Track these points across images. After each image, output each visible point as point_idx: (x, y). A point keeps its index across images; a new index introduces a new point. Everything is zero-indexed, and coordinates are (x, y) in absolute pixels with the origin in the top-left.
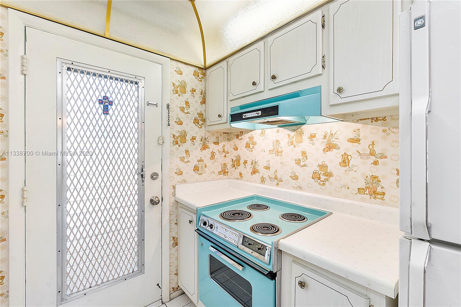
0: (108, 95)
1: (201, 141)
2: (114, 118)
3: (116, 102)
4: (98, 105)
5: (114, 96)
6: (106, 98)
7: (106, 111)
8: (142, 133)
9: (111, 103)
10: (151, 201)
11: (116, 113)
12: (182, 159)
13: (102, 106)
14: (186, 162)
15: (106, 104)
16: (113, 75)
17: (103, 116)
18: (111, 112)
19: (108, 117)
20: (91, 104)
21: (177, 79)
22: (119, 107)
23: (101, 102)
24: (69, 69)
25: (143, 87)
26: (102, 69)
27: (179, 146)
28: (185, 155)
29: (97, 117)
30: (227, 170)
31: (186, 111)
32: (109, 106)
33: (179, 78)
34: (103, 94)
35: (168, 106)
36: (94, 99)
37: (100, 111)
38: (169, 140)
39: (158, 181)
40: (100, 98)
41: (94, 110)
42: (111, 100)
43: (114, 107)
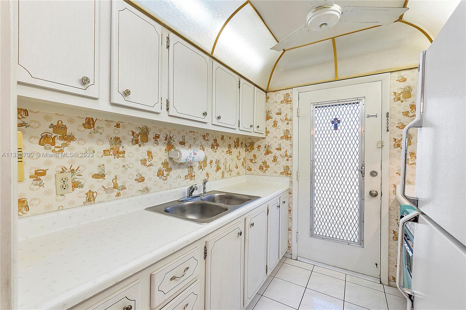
0: (337, 117)
2: (341, 131)
3: (343, 120)
4: (332, 124)
5: (341, 117)
6: (336, 119)
7: (336, 128)
8: (362, 138)
9: (339, 122)
10: (371, 193)
11: (343, 127)
13: (334, 124)
14: (411, 164)
15: (336, 123)
16: (340, 103)
17: (334, 131)
18: (339, 128)
19: (337, 131)
20: (327, 125)
21: (399, 87)
22: (345, 124)
23: (333, 122)
24: (316, 107)
25: (364, 105)
26: (334, 102)
28: (409, 157)
29: (331, 132)
31: (411, 114)
32: (338, 124)
34: (334, 117)
35: (388, 113)
36: (329, 121)
37: (333, 128)
38: (388, 143)
39: (377, 179)
40: (333, 120)
41: (329, 128)
42: (339, 119)
43: (341, 124)
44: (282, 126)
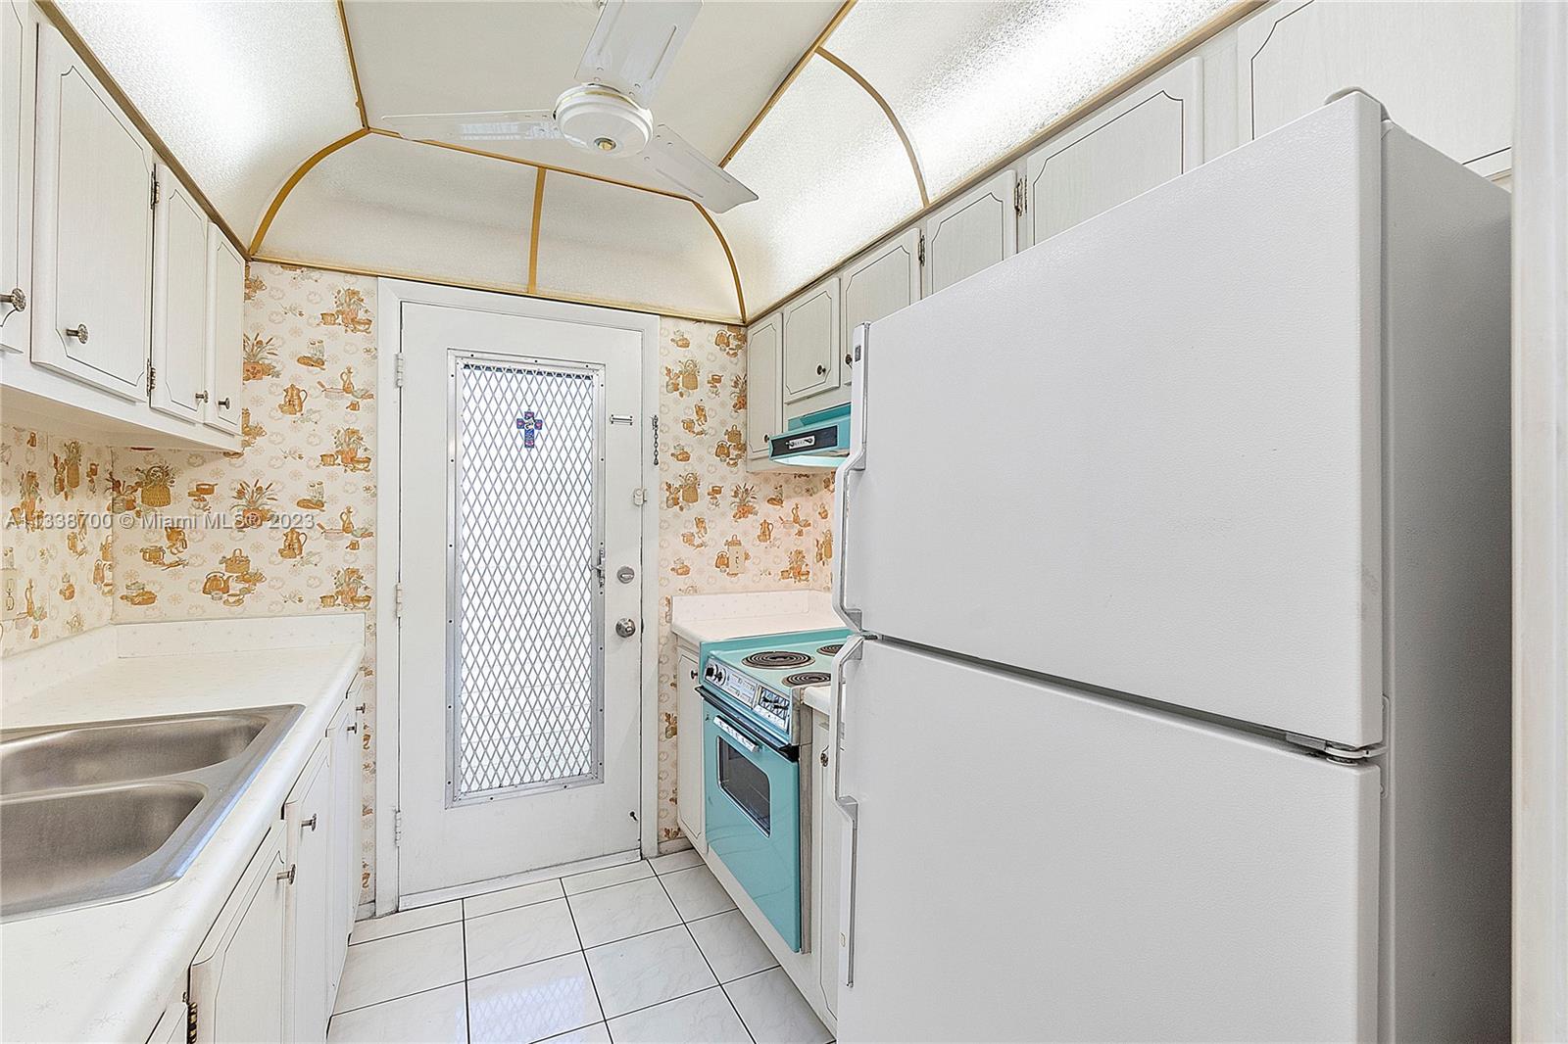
0: (534, 409)
1: (735, 496)
2: (544, 454)
3: (549, 421)
4: (517, 430)
5: (544, 409)
6: (529, 415)
7: (529, 443)
8: (599, 476)
9: (539, 425)
10: (619, 627)
11: (549, 443)
12: (688, 539)
13: (523, 431)
14: (698, 546)
15: (530, 427)
16: (542, 369)
17: (524, 452)
18: (538, 442)
19: (534, 452)
20: (504, 429)
21: (676, 358)
22: (554, 432)
23: (520, 424)
24: (467, 366)
25: (602, 386)
26: (523, 360)
27: (681, 509)
28: (695, 530)
29: (514, 453)
30: (804, 569)
31: (697, 429)
32: (536, 431)
33: (682, 354)
34: (524, 408)
35: (655, 420)
36: (509, 418)
37: (520, 442)
38: (657, 496)
39: (633, 588)
40: (519, 416)
41: (509, 441)
42: (539, 417)
43: (544, 431)
44: (329, 417)
